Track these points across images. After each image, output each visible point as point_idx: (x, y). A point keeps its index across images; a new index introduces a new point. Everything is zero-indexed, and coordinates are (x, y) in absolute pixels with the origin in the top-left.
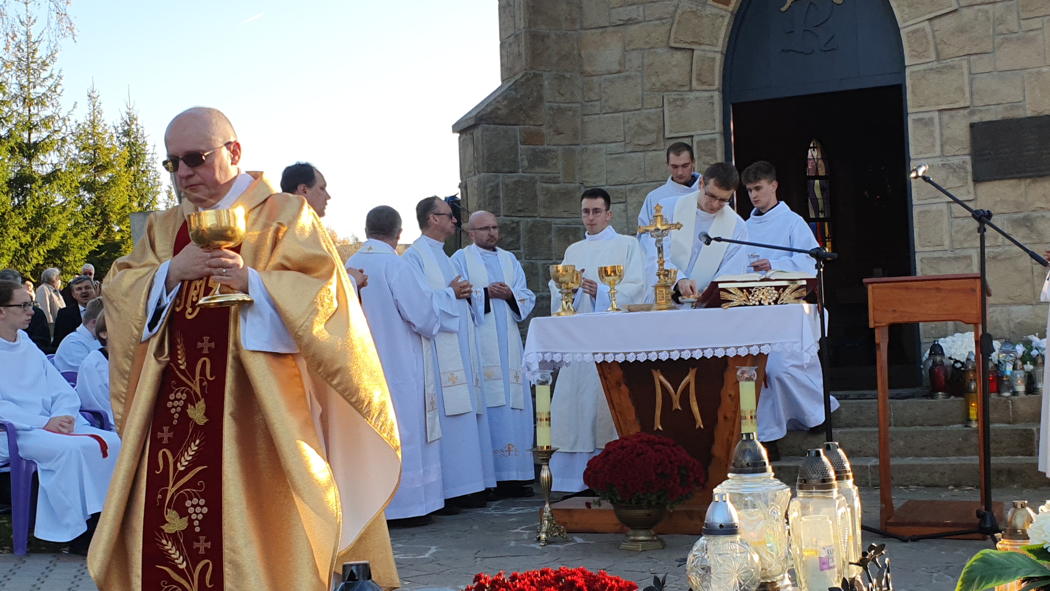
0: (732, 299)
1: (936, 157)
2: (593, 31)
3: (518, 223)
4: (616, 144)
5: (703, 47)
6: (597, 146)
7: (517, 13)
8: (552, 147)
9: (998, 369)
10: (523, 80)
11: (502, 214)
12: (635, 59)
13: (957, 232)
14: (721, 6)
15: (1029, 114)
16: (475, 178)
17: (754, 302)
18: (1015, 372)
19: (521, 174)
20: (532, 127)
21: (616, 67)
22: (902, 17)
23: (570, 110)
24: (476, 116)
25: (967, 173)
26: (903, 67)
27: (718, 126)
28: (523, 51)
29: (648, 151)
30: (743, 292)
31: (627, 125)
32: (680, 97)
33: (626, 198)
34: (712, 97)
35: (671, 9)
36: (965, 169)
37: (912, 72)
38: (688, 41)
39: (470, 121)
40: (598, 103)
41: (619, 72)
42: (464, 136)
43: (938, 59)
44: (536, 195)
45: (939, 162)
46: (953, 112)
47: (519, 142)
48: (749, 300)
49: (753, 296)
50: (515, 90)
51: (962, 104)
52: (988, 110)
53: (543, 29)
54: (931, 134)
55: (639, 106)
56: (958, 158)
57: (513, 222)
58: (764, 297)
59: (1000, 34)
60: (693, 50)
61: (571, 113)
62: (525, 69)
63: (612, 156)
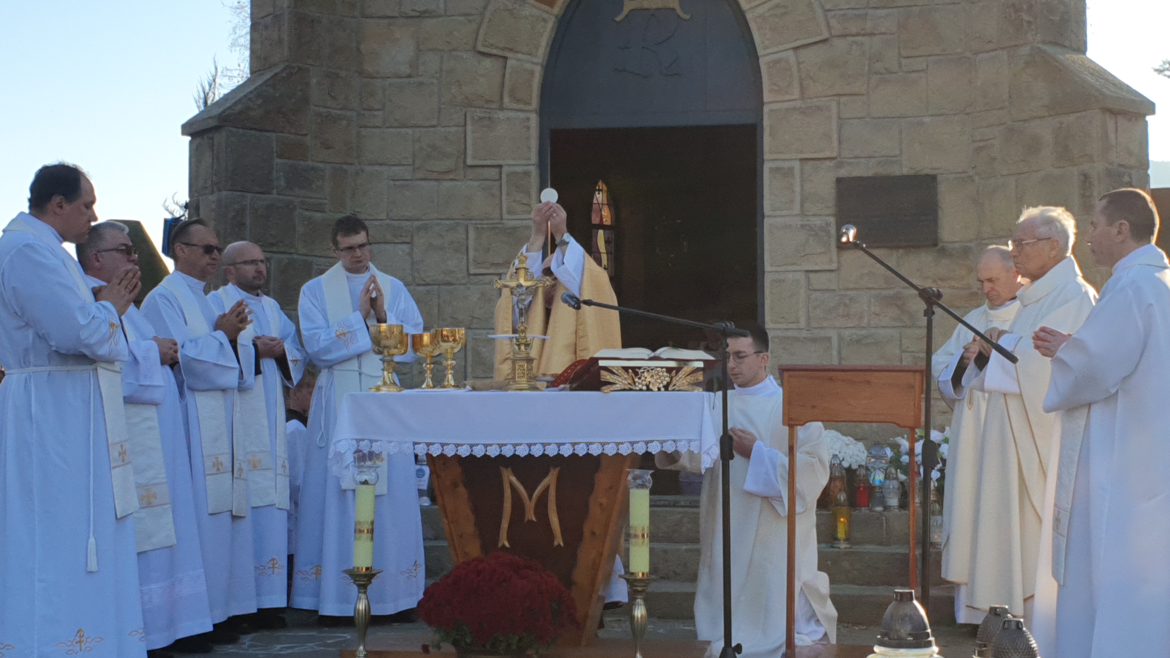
0: (614, 381)
1: (794, 215)
2: (377, 20)
4: (401, 168)
5: (520, 56)
6: (377, 168)
8: (318, 164)
10: (284, 74)
12: (432, 62)
13: (816, 306)
14: (544, 7)
15: (905, 171)
16: (212, 198)
17: (640, 386)
19: (275, 196)
20: (293, 137)
21: (405, 69)
22: (763, 43)
23: (342, 119)
24: (219, 115)
25: (830, 237)
26: (761, 103)
27: (534, 157)
28: (285, 37)
29: (444, 180)
30: (628, 372)
31: (418, 145)
32: (487, 116)
33: (412, 236)
34: (528, 119)
35: (480, 4)
36: (828, 232)
37: (771, 111)
38: (500, 46)
40: (380, 113)
41: (409, 76)
42: (198, 141)
43: (803, 96)
44: (294, 226)
45: (797, 221)
46: (817, 163)
47: (275, 154)
48: (635, 383)
49: (640, 378)
50: (273, 86)
51: (828, 154)
52: (858, 162)
53: (313, 11)
54: (790, 188)
55: (434, 122)
56: (819, 218)
58: (653, 381)
59: (876, 73)
60: (505, 58)
61: (344, 123)
62: (287, 61)
63: (397, 183)
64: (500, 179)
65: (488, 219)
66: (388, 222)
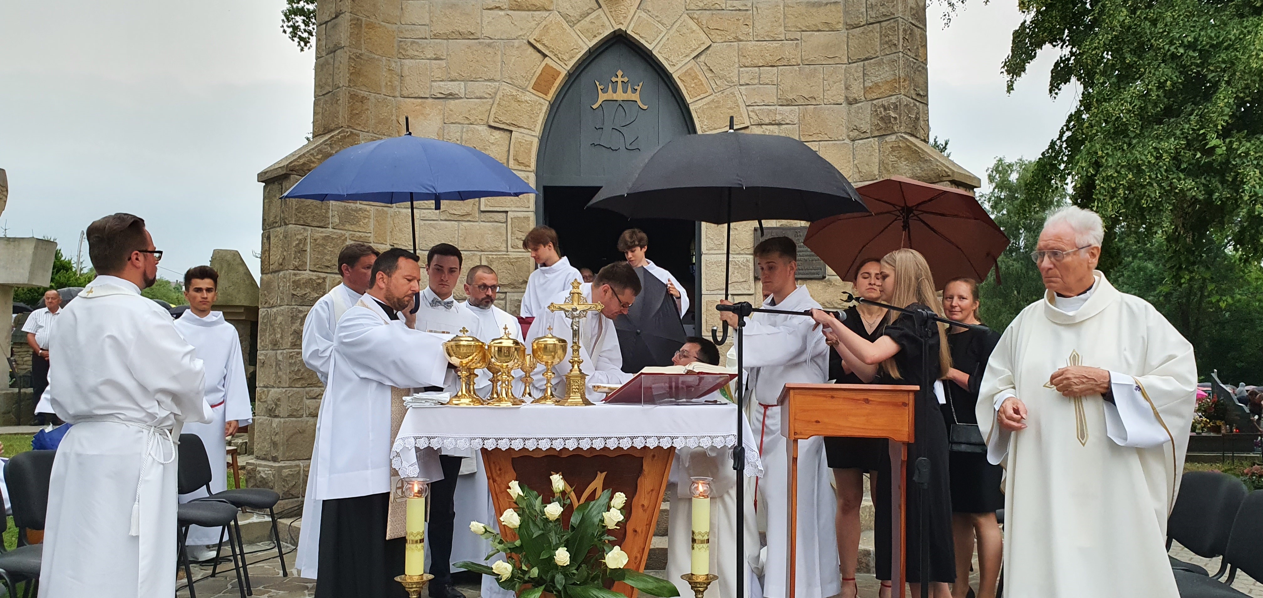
1: (722, 254)
2: (413, 100)
4: (429, 211)
5: (522, 130)
7: (337, 71)
8: (365, 207)
10: (339, 137)
11: (308, 268)
12: (454, 132)
14: (539, 94)
16: (282, 230)
19: (331, 230)
22: (702, 127)
24: (287, 165)
25: (749, 271)
27: (531, 206)
28: (341, 108)
29: (462, 221)
34: (528, 177)
35: (492, 91)
36: (747, 267)
38: (508, 122)
39: (280, 170)
42: (270, 186)
53: (364, 90)
56: (741, 256)
57: (320, 278)
60: (511, 132)
63: (425, 222)
64: (507, 222)
65: (496, 251)
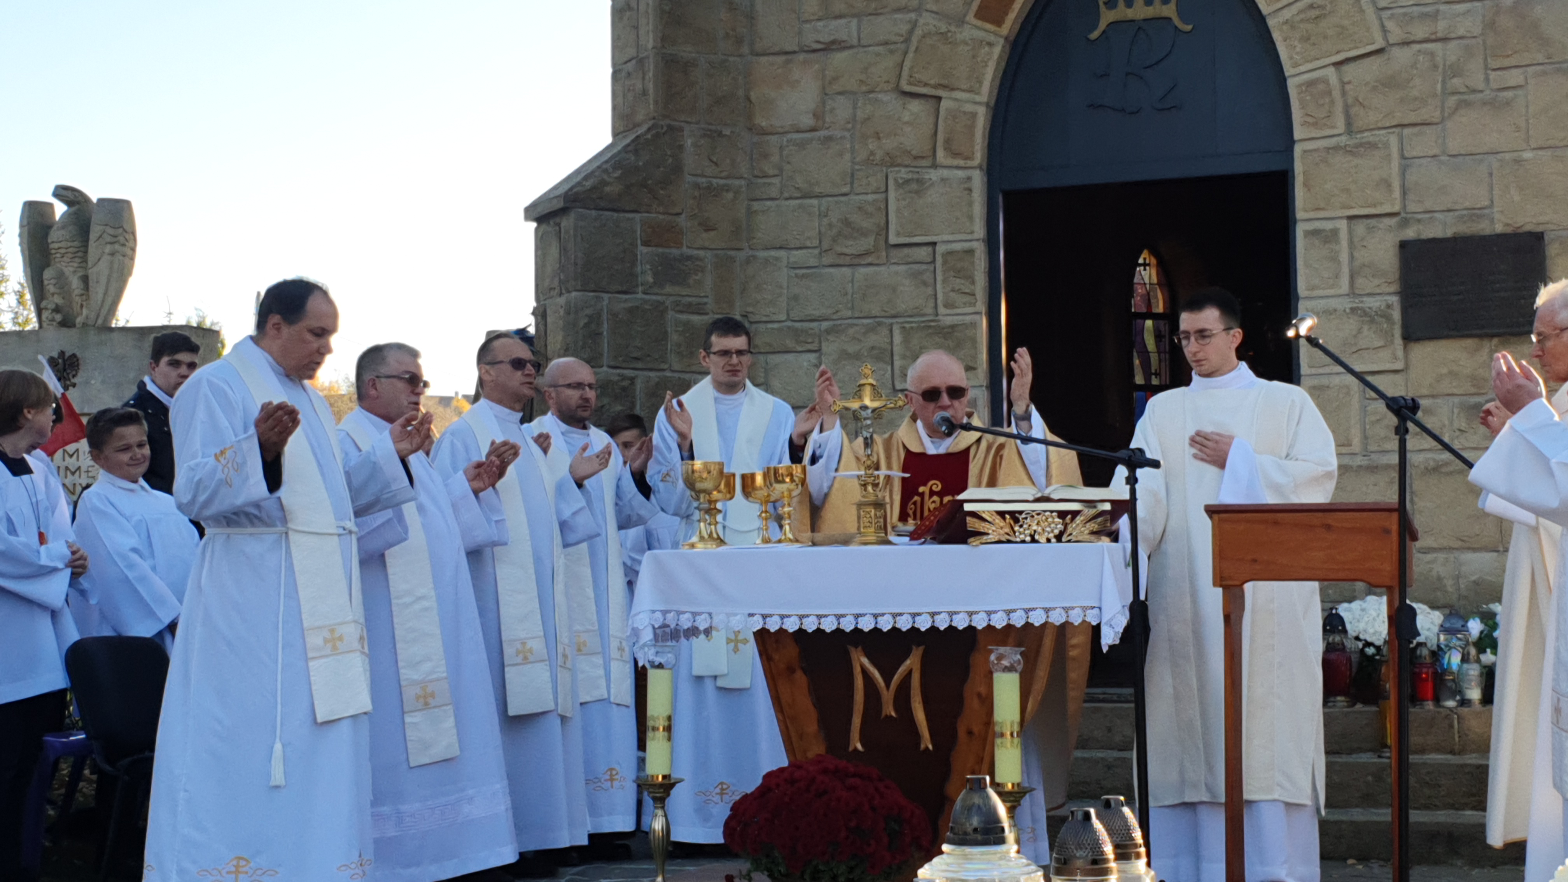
0: (986, 531)
1: (1340, 296)
2: (770, 58)
3: (632, 380)
4: (804, 251)
5: (956, 94)
6: (773, 253)
7: (643, 21)
8: (696, 252)
9: (1437, 660)
10: (649, 136)
11: (605, 361)
12: (842, 109)
13: (1373, 423)
14: (988, 26)
15: (1499, 228)
16: (562, 301)
17: (1022, 536)
18: (1465, 666)
19: (640, 295)
20: (661, 217)
21: (808, 121)
22: (1291, 58)
23: (727, 191)
24: (566, 193)
25: (1393, 323)
26: (1290, 142)
27: (980, 230)
28: (651, 86)
29: (860, 265)
30: (1004, 518)
31: (825, 221)
32: (915, 176)
33: (820, 342)
34: (969, 179)
35: (904, 28)
36: (1388, 318)
37: (1305, 151)
38: (931, 82)
39: (555, 201)
40: (776, 181)
41: (813, 130)
42: (544, 227)
43: (1350, 129)
44: (666, 332)
45: (1346, 304)
46: (1373, 222)
47: (639, 242)
48: (1014, 532)
49: (1021, 526)
50: (636, 152)
51: (1387, 209)
52: (1431, 218)
53: (686, 51)
54: (1334, 258)
55: (846, 189)
56: (1378, 298)
57: (623, 378)
58: (1039, 529)
59: (1454, 93)
60: (939, 99)
61: (730, 195)
62: (654, 118)
63: (798, 271)
64: (934, 261)
65: (917, 315)
66: (789, 324)
